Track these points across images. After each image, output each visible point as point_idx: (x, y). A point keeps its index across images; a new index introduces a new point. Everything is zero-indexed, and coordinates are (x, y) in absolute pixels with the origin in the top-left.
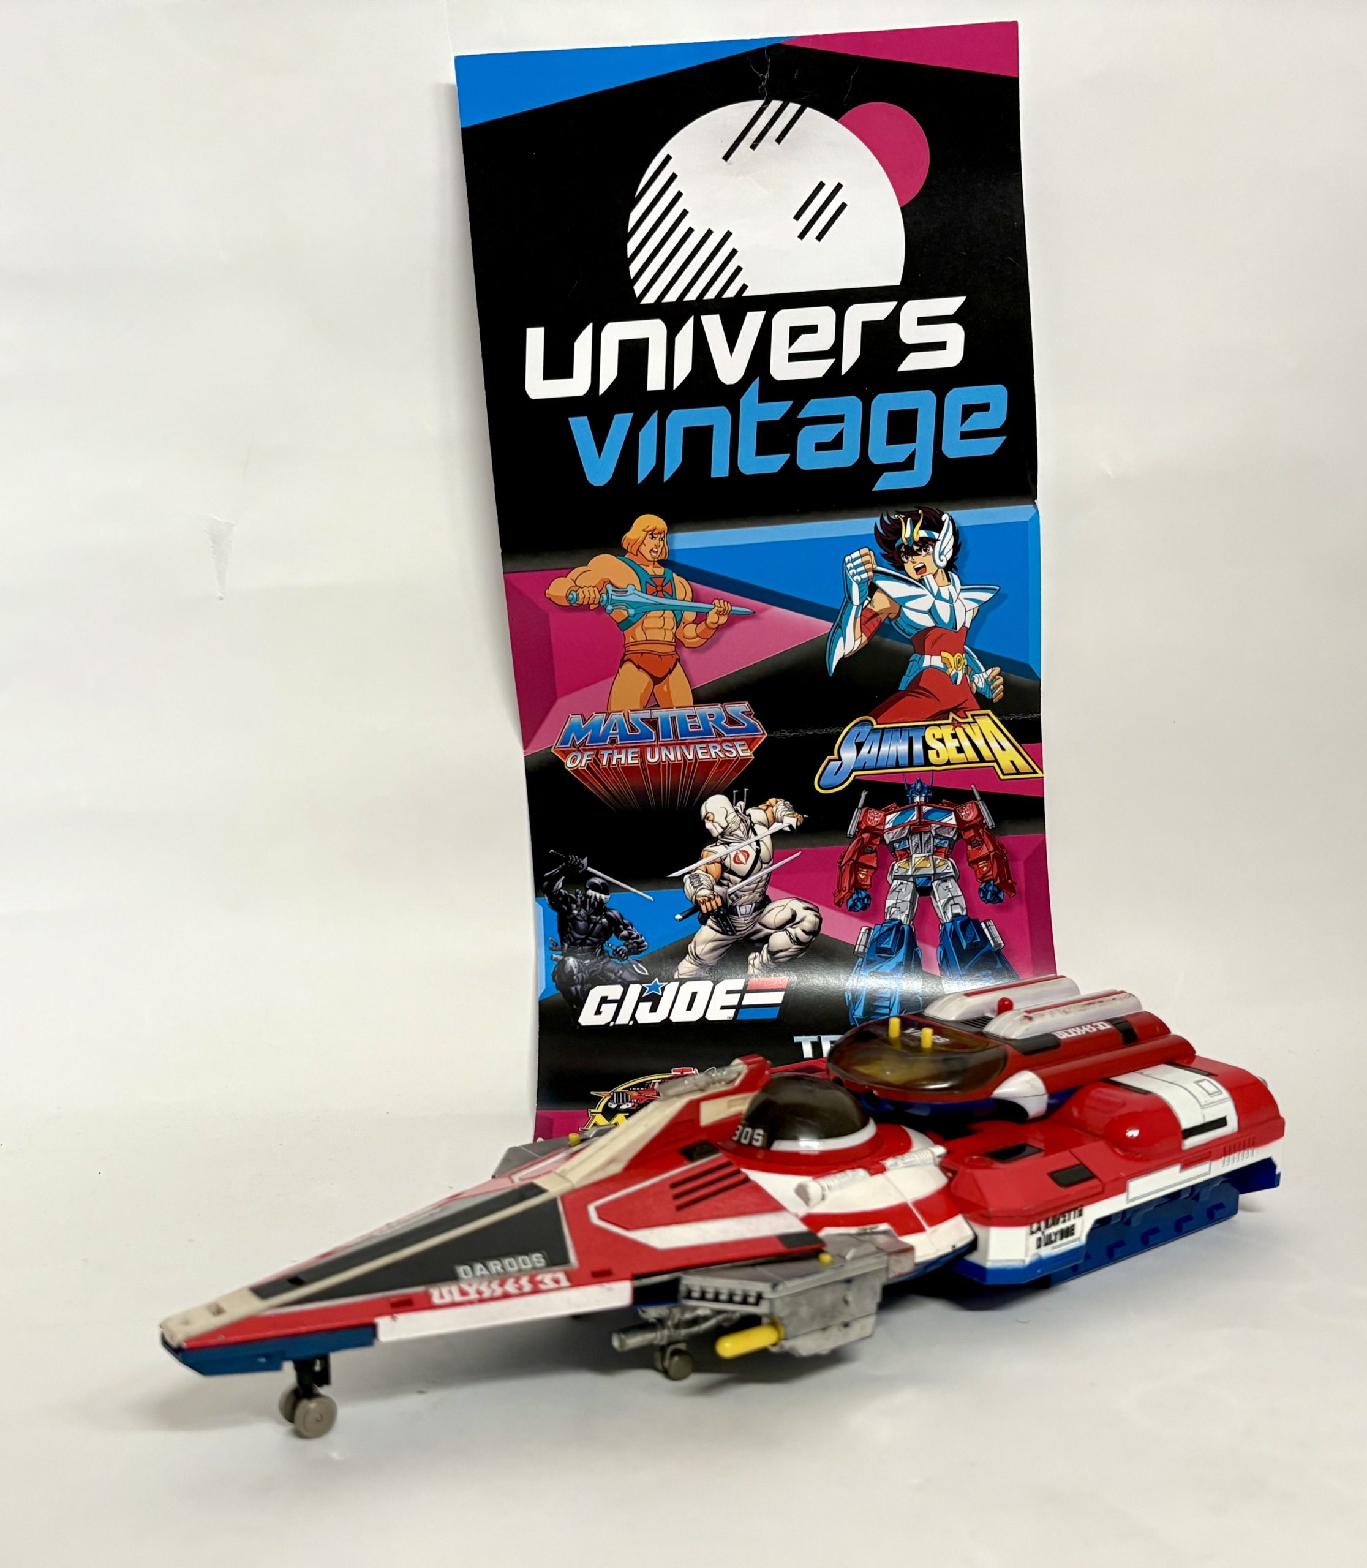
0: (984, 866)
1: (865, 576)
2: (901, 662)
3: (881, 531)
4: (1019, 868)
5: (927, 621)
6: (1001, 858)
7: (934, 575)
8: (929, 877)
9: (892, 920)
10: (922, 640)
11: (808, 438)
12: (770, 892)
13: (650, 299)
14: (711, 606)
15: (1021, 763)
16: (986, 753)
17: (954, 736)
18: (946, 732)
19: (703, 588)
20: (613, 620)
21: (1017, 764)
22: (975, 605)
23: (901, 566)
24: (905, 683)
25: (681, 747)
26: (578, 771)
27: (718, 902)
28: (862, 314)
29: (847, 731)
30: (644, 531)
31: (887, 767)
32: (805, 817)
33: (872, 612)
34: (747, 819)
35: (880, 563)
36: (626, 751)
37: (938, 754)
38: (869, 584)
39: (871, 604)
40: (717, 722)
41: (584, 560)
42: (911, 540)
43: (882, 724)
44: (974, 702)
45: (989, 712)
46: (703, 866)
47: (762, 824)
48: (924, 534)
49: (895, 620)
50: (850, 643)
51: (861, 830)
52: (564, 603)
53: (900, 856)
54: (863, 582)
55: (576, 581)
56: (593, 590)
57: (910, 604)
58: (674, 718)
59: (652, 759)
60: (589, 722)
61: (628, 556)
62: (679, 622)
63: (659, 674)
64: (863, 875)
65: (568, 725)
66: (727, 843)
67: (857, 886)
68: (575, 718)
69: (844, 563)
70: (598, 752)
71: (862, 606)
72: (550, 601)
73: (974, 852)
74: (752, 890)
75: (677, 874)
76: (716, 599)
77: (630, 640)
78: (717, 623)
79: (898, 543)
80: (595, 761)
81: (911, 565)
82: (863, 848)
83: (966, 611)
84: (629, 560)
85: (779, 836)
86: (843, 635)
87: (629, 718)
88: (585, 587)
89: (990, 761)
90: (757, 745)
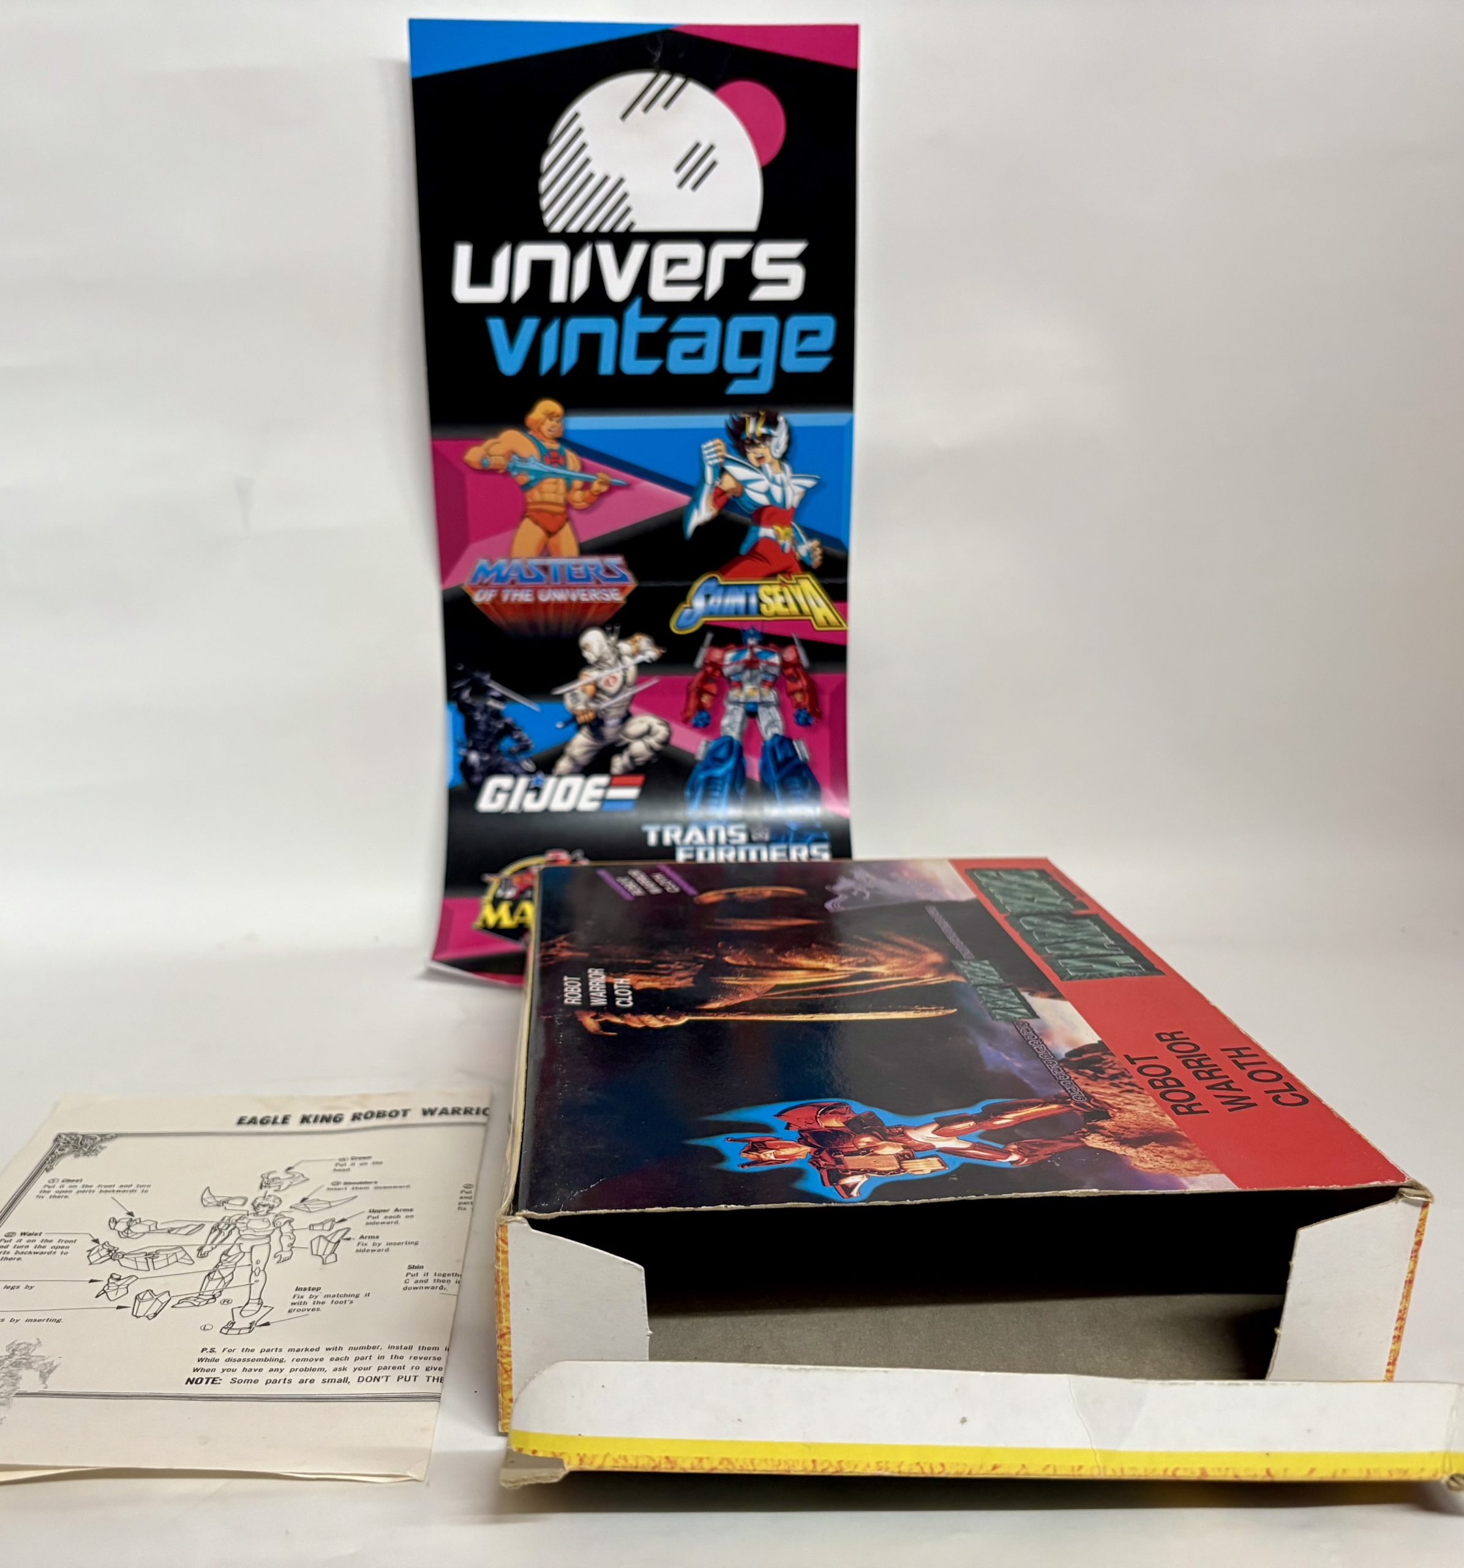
0: (798, 697)
1: (716, 461)
2: (742, 531)
3: (731, 426)
4: (826, 700)
5: (763, 500)
6: (813, 691)
7: (771, 464)
8: (756, 704)
9: (727, 737)
10: (760, 514)
11: (677, 348)
12: (633, 709)
13: (557, 228)
14: (594, 477)
15: (831, 618)
16: (805, 608)
17: (782, 593)
18: (775, 590)
19: (589, 462)
20: (516, 483)
21: (828, 619)
22: (800, 490)
23: (744, 455)
24: (745, 548)
25: (567, 591)
26: (484, 605)
27: (591, 715)
28: (723, 251)
29: (697, 584)
30: (544, 414)
31: (728, 615)
32: (663, 651)
33: (720, 490)
34: (616, 650)
35: (729, 452)
36: (523, 591)
37: (768, 607)
38: (719, 468)
39: (720, 484)
40: (596, 572)
41: (495, 434)
42: (754, 434)
43: (725, 581)
44: (797, 566)
45: (809, 576)
46: (580, 686)
47: (628, 655)
48: (762, 430)
49: (738, 498)
50: (703, 513)
51: (705, 664)
52: (478, 467)
53: (735, 687)
54: (714, 467)
55: (487, 450)
56: (502, 458)
57: (751, 486)
58: (562, 566)
59: (543, 598)
60: (495, 565)
61: (531, 433)
62: (569, 488)
63: (551, 528)
64: (706, 699)
65: (477, 566)
66: (600, 669)
67: (700, 707)
68: (483, 562)
69: (700, 450)
70: (500, 590)
71: (713, 484)
72: (467, 465)
73: (791, 686)
74: (618, 708)
75: (559, 691)
76: (599, 472)
77: (529, 500)
78: (598, 491)
79: (743, 437)
80: (498, 598)
81: (753, 454)
82: (706, 679)
83: (794, 494)
84: (531, 436)
85: (641, 666)
86: (698, 507)
87: (526, 563)
88: (495, 455)
89: (808, 616)
90: (628, 592)
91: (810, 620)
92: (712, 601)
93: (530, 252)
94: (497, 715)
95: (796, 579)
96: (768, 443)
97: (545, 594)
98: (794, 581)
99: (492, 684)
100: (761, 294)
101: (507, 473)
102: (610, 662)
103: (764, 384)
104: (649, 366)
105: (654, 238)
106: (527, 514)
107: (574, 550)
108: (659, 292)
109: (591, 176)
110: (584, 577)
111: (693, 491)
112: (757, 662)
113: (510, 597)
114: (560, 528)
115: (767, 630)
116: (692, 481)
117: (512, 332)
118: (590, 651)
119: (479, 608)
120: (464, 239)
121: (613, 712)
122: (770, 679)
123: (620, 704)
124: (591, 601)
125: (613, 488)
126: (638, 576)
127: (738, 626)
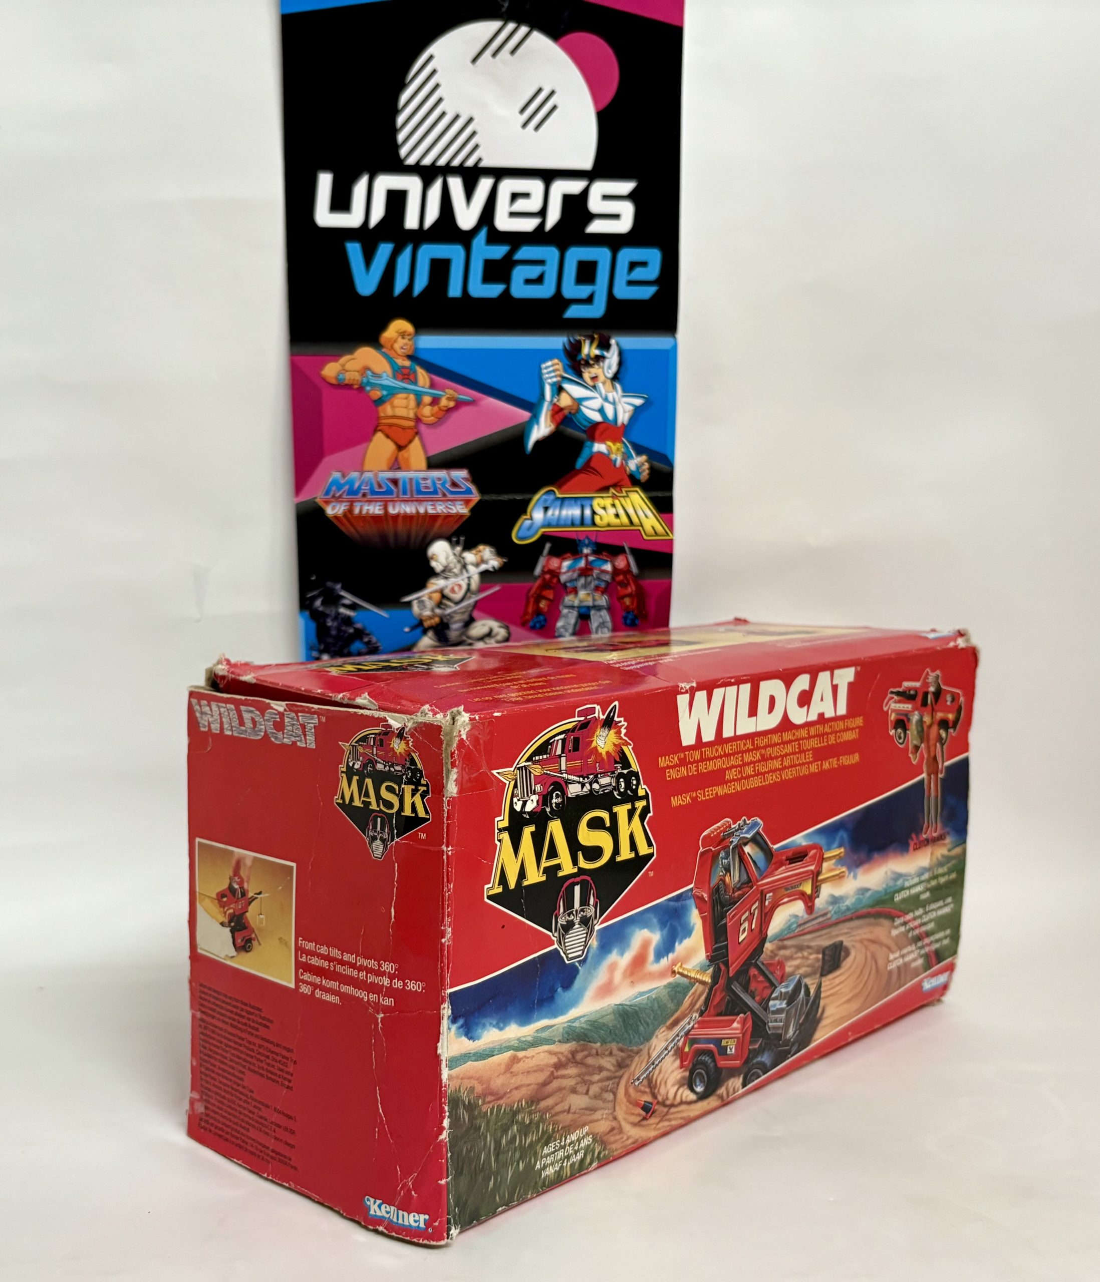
0: (628, 601)
3: (568, 347)
6: (640, 595)
8: (588, 608)
14: (443, 393)
15: (658, 527)
16: (635, 518)
19: (438, 379)
20: (369, 397)
21: (656, 528)
22: (631, 408)
23: (580, 374)
24: (580, 463)
25: (415, 503)
26: (336, 517)
27: (437, 620)
28: (562, 188)
29: (536, 497)
30: (397, 332)
31: (565, 526)
32: (505, 560)
33: (558, 406)
34: (462, 560)
35: (565, 371)
36: (373, 503)
37: (601, 518)
38: (557, 386)
39: (558, 401)
40: (443, 484)
41: (351, 352)
42: (588, 355)
43: (561, 494)
44: (627, 481)
45: (638, 489)
46: (427, 594)
47: (473, 564)
48: (597, 352)
49: (574, 414)
50: (542, 429)
51: (544, 572)
52: (334, 381)
53: (571, 592)
54: (552, 385)
55: (343, 366)
56: (357, 374)
57: (586, 403)
58: (411, 479)
59: (392, 511)
60: (346, 478)
61: (384, 350)
62: (419, 403)
63: (402, 443)
64: (543, 604)
65: (330, 480)
66: (446, 578)
67: (538, 612)
68: (336, 475)
69: (540, 369)
70: (352, 503)
71: (552, 401)
72: (324, 379)
73: (622, 591)
74: (463, 613)
75: (407, 599)
76: (447, 388)
77: (382, 414)
78: (446, 407)
79: (579, 358)
80: (350, 510)
81: (587, 374)
82: (545, 585)
83: (625, 412)
84: (384, 352)
85: (484, 574)
86: (538, 423)
87: (376, 475)
88: (350, 371)
89: (638, 526)
90: (472, 505)
91: (639, 530)
92: (550, 512)
93: (385, 182)
94: (348, 621)
95: (627, 492)
96: (601, 364)
97: (394, 507)
98: (624, 494)
99: (343, 593)
100: (596, 227)
101: (361, 389)
102: (456, 571)
103: (597, 310)
104: (494, 290)
105: (499, 174)
106: (379, 428)
107: (423, 464)
108: (503, 222)
109: (443, 114)
110: (431, 490)
111: (533, 407)
112: (592, 569)
113: (361, 510)
114: (410, 442)
115: (601, 540)
116: (533, 399)
117: (368, 257)
118: (437, 561)
119: (331, 519)
120: (326, 168)
121: (457, 617)
122: (603, 585)
123: (463, 610)
124: (438, 513)
125: (459, 404)
126: (481, 491)
127: (574, 536)
